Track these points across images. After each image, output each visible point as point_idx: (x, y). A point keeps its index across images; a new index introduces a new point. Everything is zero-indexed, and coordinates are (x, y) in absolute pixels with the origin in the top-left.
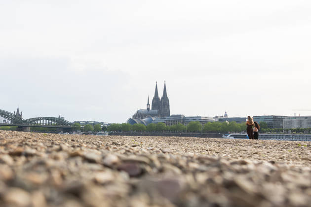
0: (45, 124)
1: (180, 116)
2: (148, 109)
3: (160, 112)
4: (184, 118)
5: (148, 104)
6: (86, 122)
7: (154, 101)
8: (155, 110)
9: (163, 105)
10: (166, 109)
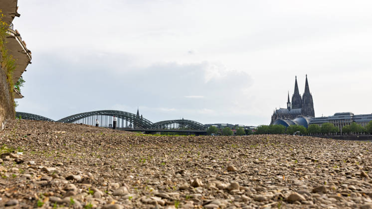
1: (348, 114)
2: (289, 108)
3: (303, 111)
5: (289, 102)
6: (218, 125)
7: (295, 99)
8: (297, 110)
9: (306, 103)
10: (309, 107)
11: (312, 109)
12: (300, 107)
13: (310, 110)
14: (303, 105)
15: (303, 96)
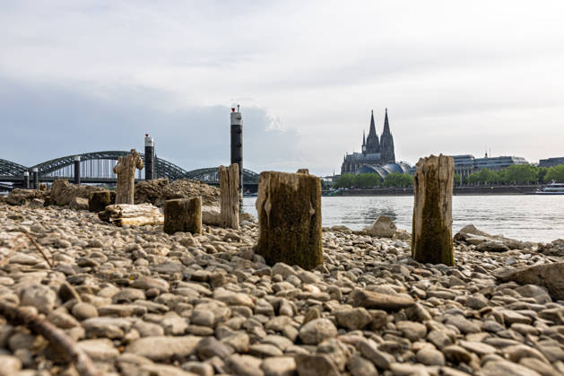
2: (364, 152)
5: (364, 146)
8: (375, 155)
12: (378, 151)
13: (391, 155)
14: (381, 149)
15: (381, 138)
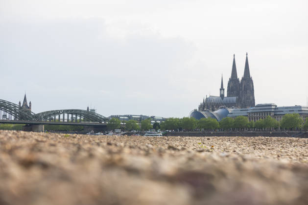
0: (66, 121)
1: (270, 105)
2: (222, 96)
3: (239, 100)
4: (276, 108)
5: (222, 89)
6: (128, 116)
7: (231, 84)
8: (232, 98)
9: (245, 90)
10: (248, 95)
11: (251, 97)
13: (250, 99)
14: (241, 92)
15: (242, 81)
